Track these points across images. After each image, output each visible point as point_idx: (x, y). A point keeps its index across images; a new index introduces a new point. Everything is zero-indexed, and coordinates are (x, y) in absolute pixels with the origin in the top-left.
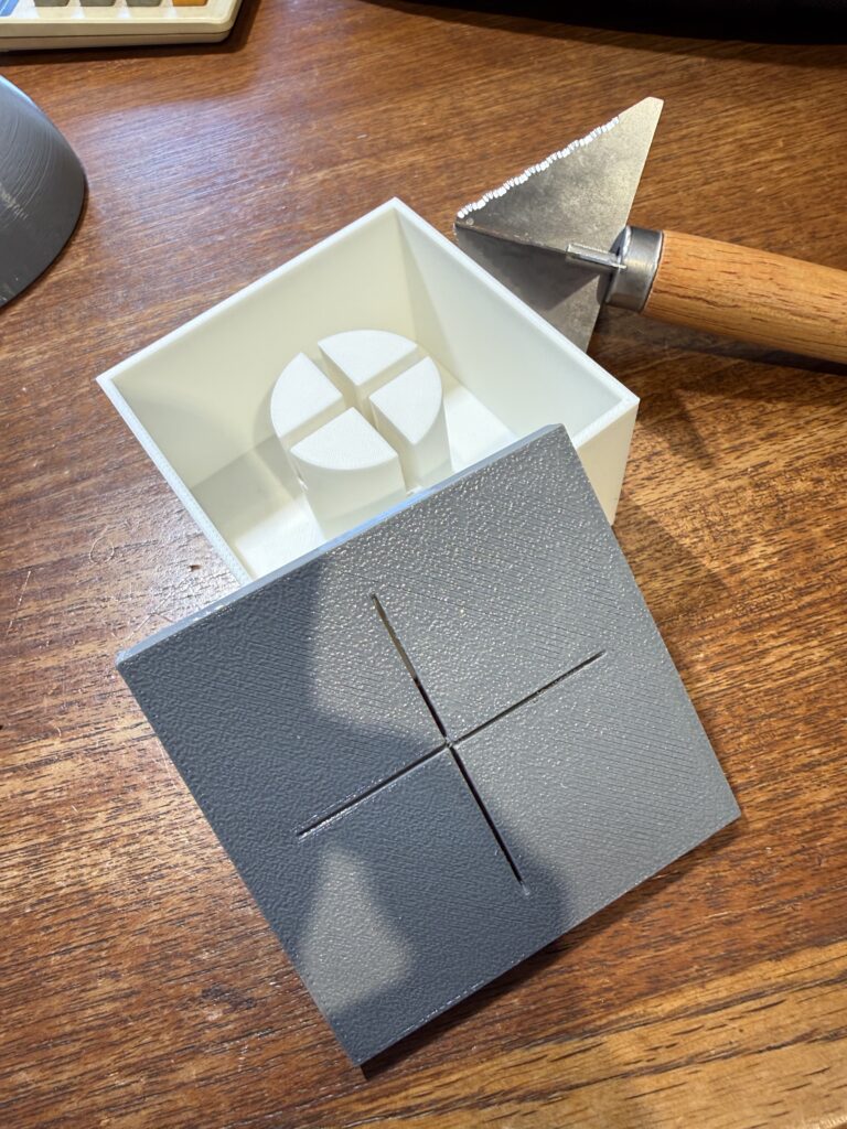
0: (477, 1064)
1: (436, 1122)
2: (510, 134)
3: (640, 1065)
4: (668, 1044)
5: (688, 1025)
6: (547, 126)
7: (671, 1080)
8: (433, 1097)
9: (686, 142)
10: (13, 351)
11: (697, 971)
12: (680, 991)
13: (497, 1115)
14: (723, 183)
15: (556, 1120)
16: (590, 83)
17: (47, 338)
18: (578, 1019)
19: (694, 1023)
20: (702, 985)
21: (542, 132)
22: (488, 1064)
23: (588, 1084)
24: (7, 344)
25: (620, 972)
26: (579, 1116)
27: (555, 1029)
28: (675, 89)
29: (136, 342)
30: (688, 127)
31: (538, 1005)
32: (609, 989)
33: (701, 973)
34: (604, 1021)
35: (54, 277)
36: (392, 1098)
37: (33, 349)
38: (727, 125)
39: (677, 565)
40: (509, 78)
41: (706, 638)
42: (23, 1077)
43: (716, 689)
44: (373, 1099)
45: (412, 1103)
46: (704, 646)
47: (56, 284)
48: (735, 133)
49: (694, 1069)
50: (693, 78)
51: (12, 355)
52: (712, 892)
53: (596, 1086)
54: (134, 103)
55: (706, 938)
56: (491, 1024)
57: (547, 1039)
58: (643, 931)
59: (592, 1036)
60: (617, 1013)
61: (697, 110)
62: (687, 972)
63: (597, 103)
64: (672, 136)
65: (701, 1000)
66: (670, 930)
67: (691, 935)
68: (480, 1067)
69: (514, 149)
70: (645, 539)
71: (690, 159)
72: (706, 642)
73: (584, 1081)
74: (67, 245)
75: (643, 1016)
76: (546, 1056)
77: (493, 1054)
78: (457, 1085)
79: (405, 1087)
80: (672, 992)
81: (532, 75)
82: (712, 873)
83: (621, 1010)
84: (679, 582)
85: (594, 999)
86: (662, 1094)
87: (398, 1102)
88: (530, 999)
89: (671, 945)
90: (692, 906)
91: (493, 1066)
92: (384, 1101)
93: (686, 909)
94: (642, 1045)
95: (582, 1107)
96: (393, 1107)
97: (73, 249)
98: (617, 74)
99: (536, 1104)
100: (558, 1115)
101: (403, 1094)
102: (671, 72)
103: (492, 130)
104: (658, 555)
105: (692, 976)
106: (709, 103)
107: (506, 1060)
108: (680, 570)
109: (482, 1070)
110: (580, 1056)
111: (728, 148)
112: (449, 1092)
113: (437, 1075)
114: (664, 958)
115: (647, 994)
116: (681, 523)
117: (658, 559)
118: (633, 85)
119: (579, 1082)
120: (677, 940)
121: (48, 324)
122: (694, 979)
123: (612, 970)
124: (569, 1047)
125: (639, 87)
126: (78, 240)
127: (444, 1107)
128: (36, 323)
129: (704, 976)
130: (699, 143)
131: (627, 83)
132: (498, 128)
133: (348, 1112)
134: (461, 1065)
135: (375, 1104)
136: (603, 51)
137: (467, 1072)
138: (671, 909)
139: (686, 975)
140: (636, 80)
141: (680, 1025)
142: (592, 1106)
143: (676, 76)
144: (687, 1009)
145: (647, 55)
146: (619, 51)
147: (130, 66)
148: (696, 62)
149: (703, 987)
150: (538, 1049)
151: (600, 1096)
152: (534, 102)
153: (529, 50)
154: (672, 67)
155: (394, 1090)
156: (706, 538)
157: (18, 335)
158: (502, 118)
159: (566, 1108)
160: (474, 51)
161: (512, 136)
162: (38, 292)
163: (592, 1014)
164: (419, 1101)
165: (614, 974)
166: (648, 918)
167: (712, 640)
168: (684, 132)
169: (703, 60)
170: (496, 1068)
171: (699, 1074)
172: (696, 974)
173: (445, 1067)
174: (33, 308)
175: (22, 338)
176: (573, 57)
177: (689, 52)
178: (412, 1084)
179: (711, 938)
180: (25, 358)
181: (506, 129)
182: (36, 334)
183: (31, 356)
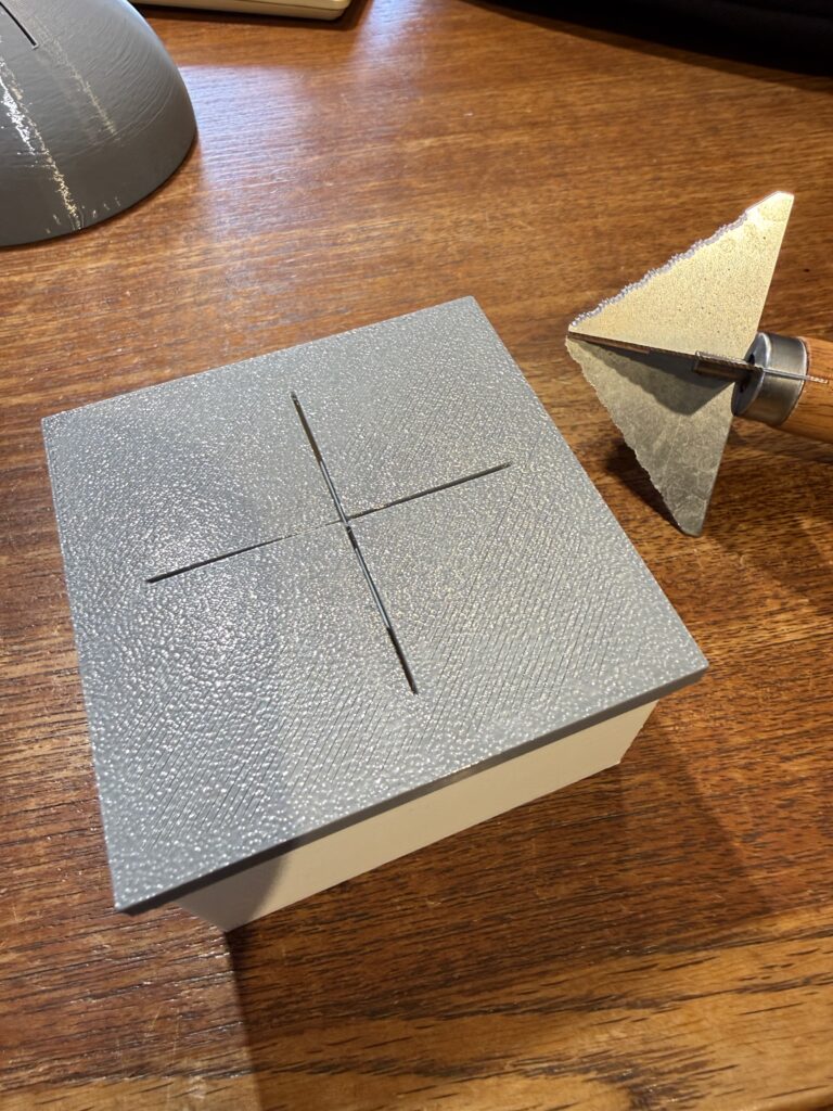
0: (585, 967)
1: (542, 1021)
2: (611, 129)
3: (754, 982)
4: (785, 963)
5: (804, 947)
6: (646, 127)
7: (787, 999)
8: (539, 995)
9: (778, 155)
10: (119, 258)
11: (811, 895)
12: (794, 913)
13: (605, 1019)
14: (816, 193)
15: (668, 1029)
16: (688, 95)
17: (152, 251)
18: (688, 931)
19: (810, 945)
20: (817, 909)
21: (641, 131)
22: (597, 968)
23: (701, 996)
24: (112, 251)
25: (732, 889)
26: (692, 1027)
27: (665, 939)
28: (767, 110)
29: (242, 264)
30: (780, 142)
31: (649, 914)
32: (720, 906)
33: (816, 897)
34: (716, 936)
35: (161, 198)
36: (495, 993)
37: (138, 259)
38: (816, 145)
39: (781, 516)
40: (609, 83)
41: (812, 584)
42: (97, 939)
43: (822, 632)
44: (475, 992)
45: (517, 1000)
46: (809, 592)
47: (164, 205)
48: (824, 152)
49: (810, 991)
50: (783, 102)
51: (116, 262)
52: (824, 821)
53: (709, 999)
54: (246, 62)
55: (819, 864)
56: (601, 929)
57: (657, 950)
58: (755, 852)
59: (706, 950)
60: (729, 929)
61: (788, 130)
62: (801, 895)
63: (693, 113)
64: (765, 148)
65: (817, 924)
66: (781, 853)
67: (804, 860)
68: (588, 970)
69: (615, 141)
70: (748, 490)
71: (782, 169)
72: (811, 588)
73: (697, 993)
74: (176, 172)
75: (756, 934)
76: (656, 965)
77: (602, 957)
78: (566, 985)
79: (509, 983)
80: (786, 914)
81: (632, 83)
82: (824, 802)
83: (734, 926)
84: (782, 531)
85: (707, 913)
86: (779, 1013)
87: (502, 998)
88: (640, 908)
89: (785, 867)
90: (805, 832)
91: (600, 970)
92: (487, 995)
93: (798, 835)
94: (757, 962)
95: (695, 1019)
96: (496, 1002)
97: (181, 177)
98: (712, 91)
99: (647, 1011)
100: (671, 1025)
101: (507, 990)
102: (763, 95)
103: (593, 123)
104: (760, 505)
105: (807, 899)
106: (798, 126)
107: (616, 965)
108: (783, 520)
109: (591, 973)
110: (691, 968)
111: (817, 164)
112: (556, 992)
113: (543, 974)
114: (777, 880)
115: (759, 913)
116: (783, 479)
117: (761, 509)
118: (728, 102)
119: (691, 993)
120: (790, 864)
121: (154, 239)
122: (809, 903)
123: (724, 887)
124: (681, 958)
125: (733, 105)
126: (187, 169)
127: (550, 1007)
128: (142, 237)
129: (818, 901)
130: (791, 157)
131: (721, 100)
132: (599, 123)
133: (449, 1004)
134: (570, 967)
135: (477, 998)
136: (698, 71)
137: (575, 974)
138: (783, 834)
139: (800, 899)
140: (731, 98)
141: (795, 946)
142: (706, 1019)
143: (767, 100)
144: (801, 931)
145: (738, 79)
146: (714, 73)
147: (243, 30)
148: (787, 91)
149: (818, 911)
150: (650, 958)
151: (715, 1008)
152: (633, 105)
153: (628, 62)
154: (763, 92)
155: (498, 986)
156: (807, 495)
157: (123, 245)
158: (602, 114)
159: (678, 1018)
160: (576, 57)
161: (613, 131)
162: (144, 210)
163: (704, 928)
164: (524, 998)
165: (726, 891)
166: (760, 840)
167: (817, 587)
168: (776, 146)
169: (793, 90)
170: (605, 972)
171: (816, 996)
172: (810, 898)
173: (552, 966)
174: (140, 224)
175: (129, 248)
176: (670, 73)
177: (782, 81)
178: (516, 981)
179: (824, 864)
180: (128, 266)
181: (607, 124)
182: (142, 246)
183: (135, 265)
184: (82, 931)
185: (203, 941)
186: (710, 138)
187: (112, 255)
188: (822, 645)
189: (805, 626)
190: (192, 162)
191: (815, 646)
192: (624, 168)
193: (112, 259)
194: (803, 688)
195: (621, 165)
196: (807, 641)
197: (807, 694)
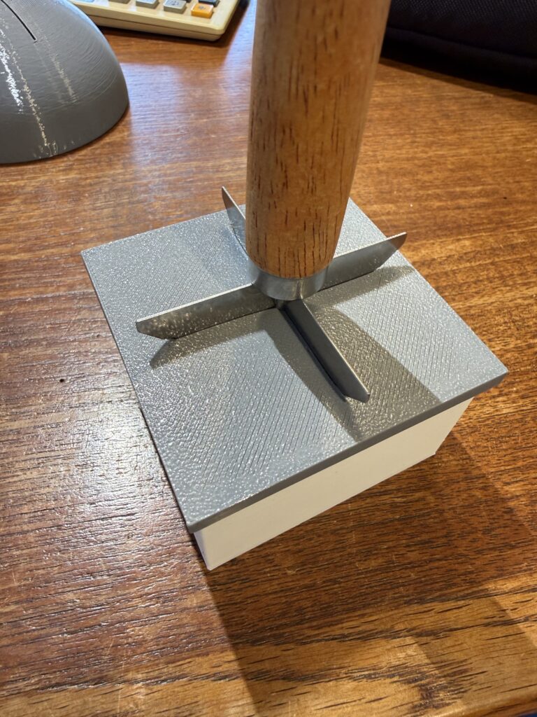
0: (389, 611)
1: (363, 645)
2: (385, 112)
3: (495, 619)
4: (512, 608)
5: (524, 597)
6: (406, 112)
7: (515, 630)
8: (360, 629)
9: (485, 132)
10: (80, 174)
11: (527, 566)
12: (517, 577)
13: (402, 643)
14: (508, 154)
15: (443, 650)
16: (430, 96)
17: (102, 170)
18: (452, 588)
19: (527, 596)
20: (531, 575)
21: (403, 114)
22: (396, 611)
23: (462, 628)
24: (75, 170)
25: (478, 563)
26: (458, 648)
27: (438, 594)
28: (477, 106)
29: (160, 181)
30: (486, 125)
31: (427, 578)
32: (471, 573)
33: (529, 567)
34: (470, 591)
35: (107, 140)
36: (332, 628)
37: (93, 175)
38: (506, 128)
40: (383, 86)
41: (517, 380)
43: (525, 408)
44: (319, 627)
45: (346, 632)
46: (516, 384)
47: (108, 143)
48: (512, 132)
49: (529, 625)
50: (486, 102)
51: (78, 176)
52: (532, 521)
53: (467, 630)
54: (160, 62)
55: (530, 547)
56: (398, 587)
57: (433, 600)
58: (491, 540)
59: (463, 600)
60: (477, 587)
61: (490, 118)
62: (521, 566)
63: (433, 106)
64: (477, 128)
65: (531, 583)
66: (507, 541)
67: (521, 545)
68: (390, 613)
69: (388, 119)
70: (477, 324)
71: (488, 140)
72: (517, 382)
73: (459, 626)
74: (116, 125)
75: (494, 590)
76: (433, 609)
77: (399, 605)
78: (376, 623)
79: (341, 621)
80: (512, 577)
81: (396, 87)
82: (531, 510)
83: (480, 586)
84: (498, 349)
85: (463, 577)
86: (510, 638)
87: (337, 631)
88: (422, 574)
89: (510, 549)
90: (520, 528)
91: (399, 613)
92: (327, 629)
93: (517, 530)
94: (495, 607)
95: (460, 643)
96: (333, 633)
97: (120, 127)
98: (445, 94)
99: (429, 638)
100: (444, 646)
101: (340, 626)
102: (474, 98)
103: (374, 109)
105: (524, 568)
106: (496, 116)
107: (408, 610)
109: (392, 615)
110: (455, 611)
111: (508, 138)
112: (371, 627)
113: (363, 615)
114: (505, 557)
115: (496, 577)
116: (497, 318)
118: (454, 101)
119: (456, 627)
120: (513, 547)
121: (103, 163)
122: (525, 571)
123: (473, 561)
124: (448, 605)
125: (457, 102)
126: (123, 123)
127: (367, 636)
128: (95, 162)
129: (531, 569)
130: (492, 133)
132: (378, 109)
133: (303, 635)
134: (378, 611)
135: (321, 631)
136: (435, 82)
137: (382, 615)
138: (507, 529)
139: (520, 568)
140: (455, 98)
141: (518, 597)
142: (466, 643)
143: (478, 100)
144: (522, 588)
145: (459, 88)
146: (444, 84)
147: (158, 44)
148: (488, 96)
149: (531, 576)
150: (429, 605)
151: (471, 636)
152: (398, 99)
154: (474, 96)
155: (334, 623)
156: (512, 328)
157: (83, 166)
158: (379, 104)
159: (449, 642)
161: (387, 113)
162: (95, 146)
163: (462, 586)
164: (351, 631)
165: (474, 564)
166: (493, 533)
167: (520, 381)
168: (484, 127)
169: (492, 95)
170: (401, 614)
171: (533, 628)
172: (526, 568)
173: (367, 611)
174: (93, 154)
175: (87, 168)
176: (419, 82)
177: (483, 90)
178: (345, 620)
179: (533, 548)
180: (87, 179)
181: (383, 109)
182: (95, 167)
183: (91, 178)
184: (60, 591)
185: (141, 596)
186: (444, 121)
187: (76, 172)
188: (525, 416)
189: (514, 405)
190: (127, 119)
191: (521, 417)
192: (394, 135)
193: (77, 174)
194: (514, 441)
195: (392, 133)
196: (516, 413)
197: (517, 445)
